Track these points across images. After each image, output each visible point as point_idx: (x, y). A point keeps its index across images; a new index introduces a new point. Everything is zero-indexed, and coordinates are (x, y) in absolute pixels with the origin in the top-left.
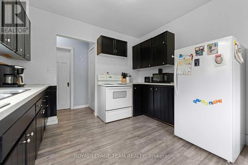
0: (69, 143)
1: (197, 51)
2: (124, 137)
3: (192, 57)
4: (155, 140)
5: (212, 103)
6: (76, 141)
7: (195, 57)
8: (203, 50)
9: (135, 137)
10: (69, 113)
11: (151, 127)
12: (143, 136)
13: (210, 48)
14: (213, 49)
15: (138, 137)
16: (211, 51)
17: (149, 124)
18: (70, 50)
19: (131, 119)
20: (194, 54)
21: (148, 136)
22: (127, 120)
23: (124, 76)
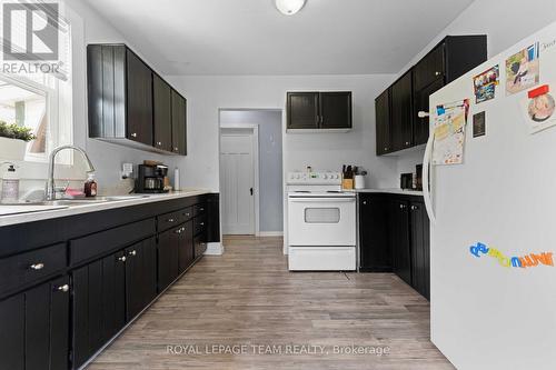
0: (212, 287)
1: (479, 87)
2: (301, 305)
3: (467, 110)
4: (366, 334)
5: (521, 264)
6: (225, 287)
7: (475, 109)
8: (494, 80)
9: (324, 311)
10: (252, 242)
11: (386, 304)
12: (346, 315)
13: (516, 67)
14: (522, 70)
15: (331, 314)
16: (517, 79)
17: (386, 298)
18: (252, 130)
19: (350, 275)
20: (472, 98)
21: (357, 321)
22: (340, 276)
23: (349, 173)
